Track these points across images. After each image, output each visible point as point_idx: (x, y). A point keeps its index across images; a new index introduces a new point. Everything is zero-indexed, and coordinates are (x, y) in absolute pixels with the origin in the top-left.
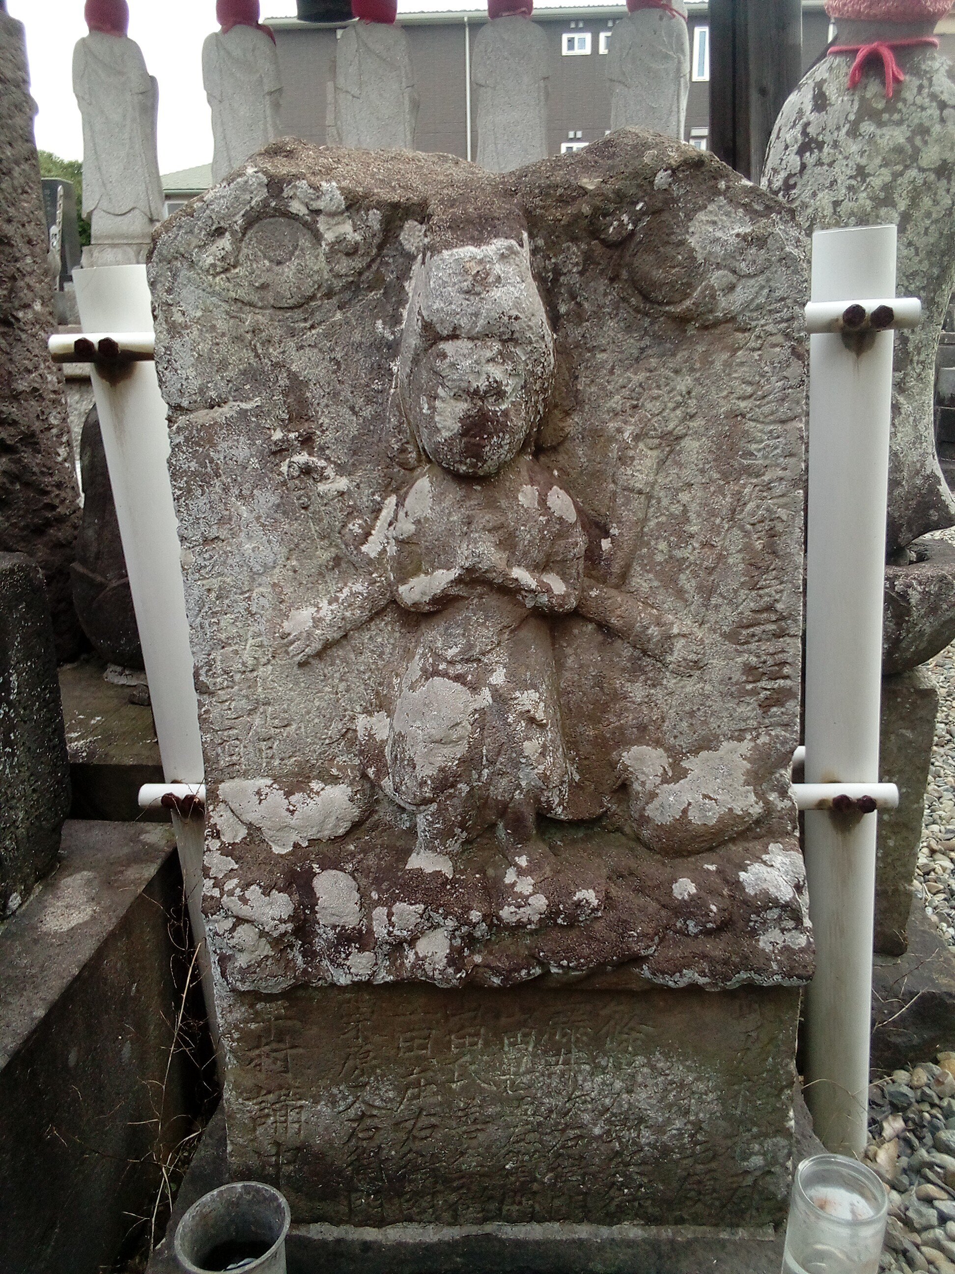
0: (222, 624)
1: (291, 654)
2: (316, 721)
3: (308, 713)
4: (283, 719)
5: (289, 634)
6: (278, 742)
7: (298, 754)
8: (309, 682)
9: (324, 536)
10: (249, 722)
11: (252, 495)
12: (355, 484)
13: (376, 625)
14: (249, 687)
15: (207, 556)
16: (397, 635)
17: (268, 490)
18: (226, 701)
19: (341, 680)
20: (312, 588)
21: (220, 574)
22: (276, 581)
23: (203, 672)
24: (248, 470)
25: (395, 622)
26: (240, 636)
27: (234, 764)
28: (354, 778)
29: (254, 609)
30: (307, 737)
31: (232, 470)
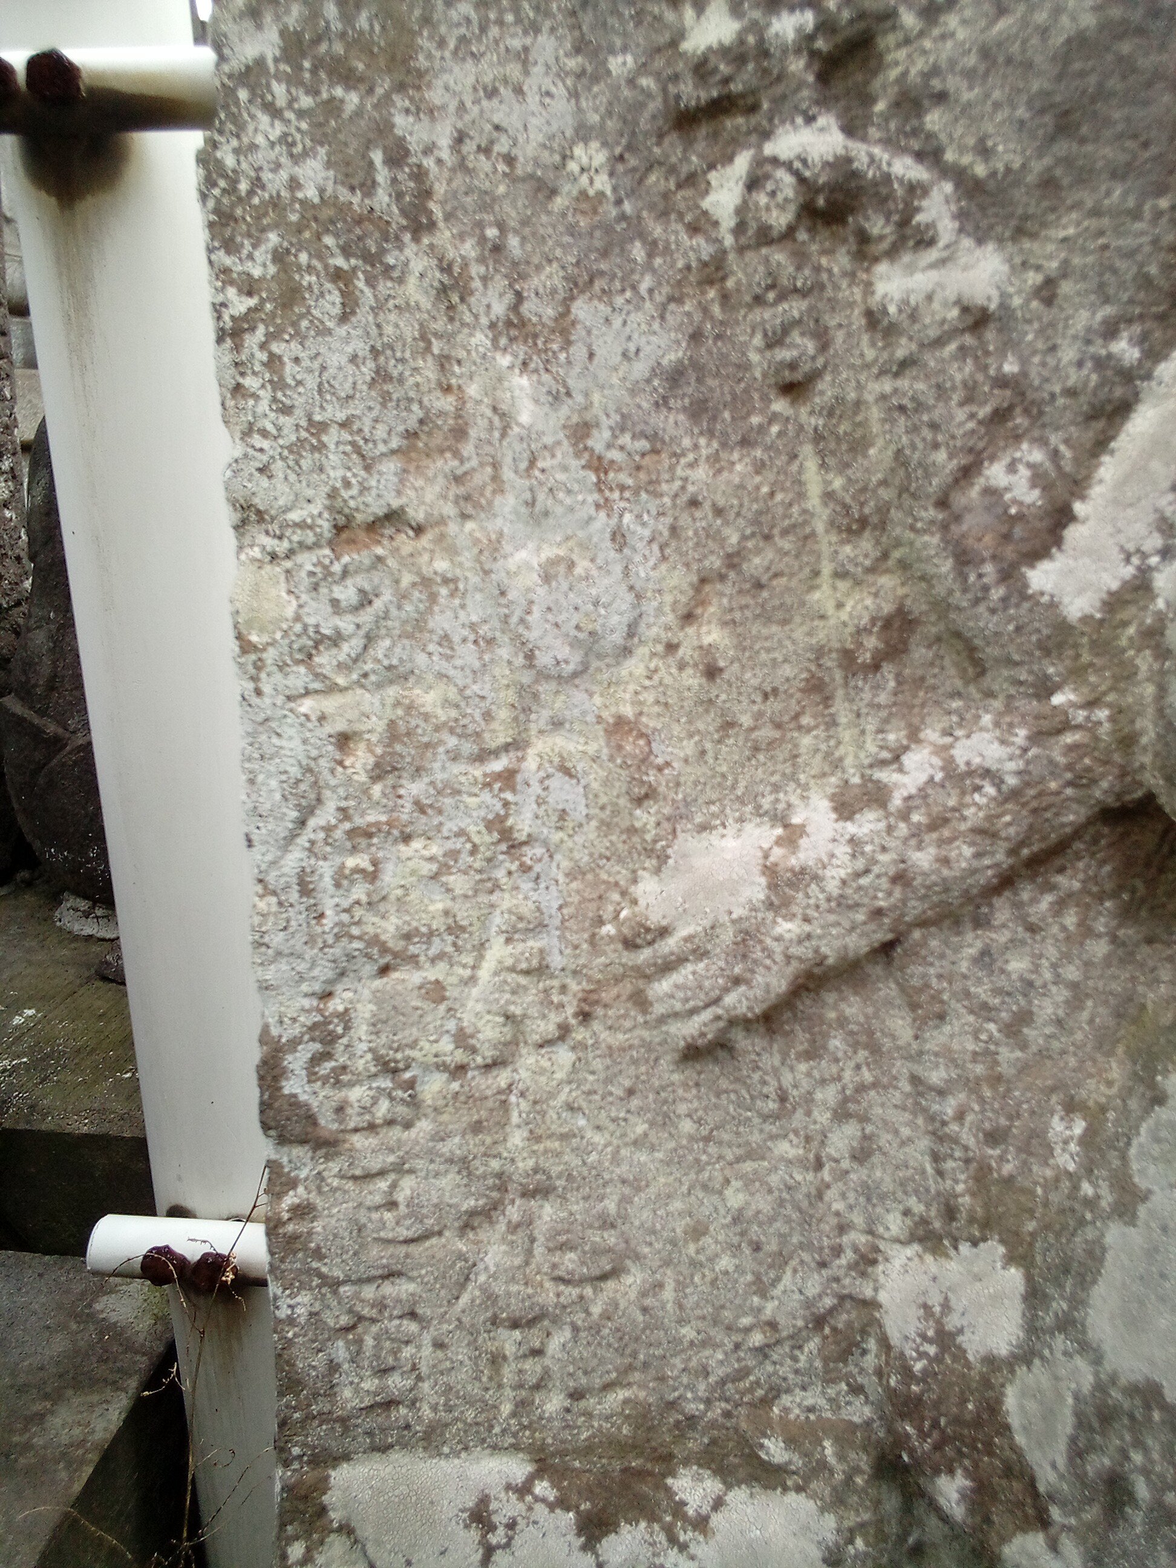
0: (390, 878)
1: (659, 1009)
2: (725, 1262)
3: (698, 1232)
4: (597, 1252)
5: (664, 932)
6: (567, 1333)
7: (637, 1376)
8: (713, 1118)
9: (863, 522)
10: (461, 1257)
11: (564, 325)
12: (1033, 278)
13: (1018, 905)
14: (477, 1127)
15: (347, 593)
16: (1099, 949)
17: (637, 302)
18: (382, 1173)
19: (841, 1114)
20: (771, 744)
21: (396, 675)
22: (628, 711)
23: (296, 1061)
24: (559, 202)
25: (1100, 898)
26: (456, 929)
27: (390, 1404)
28: (849, 1480)
29: (523, 823)
30: (681, 1322)
31: (487, 202)
